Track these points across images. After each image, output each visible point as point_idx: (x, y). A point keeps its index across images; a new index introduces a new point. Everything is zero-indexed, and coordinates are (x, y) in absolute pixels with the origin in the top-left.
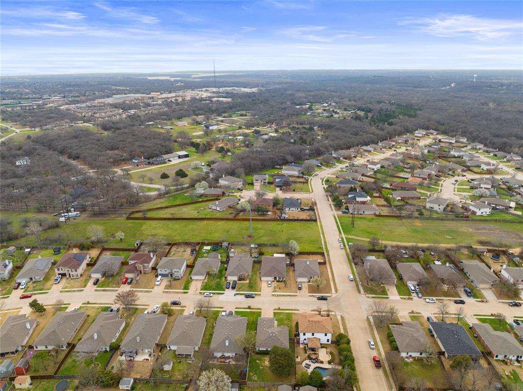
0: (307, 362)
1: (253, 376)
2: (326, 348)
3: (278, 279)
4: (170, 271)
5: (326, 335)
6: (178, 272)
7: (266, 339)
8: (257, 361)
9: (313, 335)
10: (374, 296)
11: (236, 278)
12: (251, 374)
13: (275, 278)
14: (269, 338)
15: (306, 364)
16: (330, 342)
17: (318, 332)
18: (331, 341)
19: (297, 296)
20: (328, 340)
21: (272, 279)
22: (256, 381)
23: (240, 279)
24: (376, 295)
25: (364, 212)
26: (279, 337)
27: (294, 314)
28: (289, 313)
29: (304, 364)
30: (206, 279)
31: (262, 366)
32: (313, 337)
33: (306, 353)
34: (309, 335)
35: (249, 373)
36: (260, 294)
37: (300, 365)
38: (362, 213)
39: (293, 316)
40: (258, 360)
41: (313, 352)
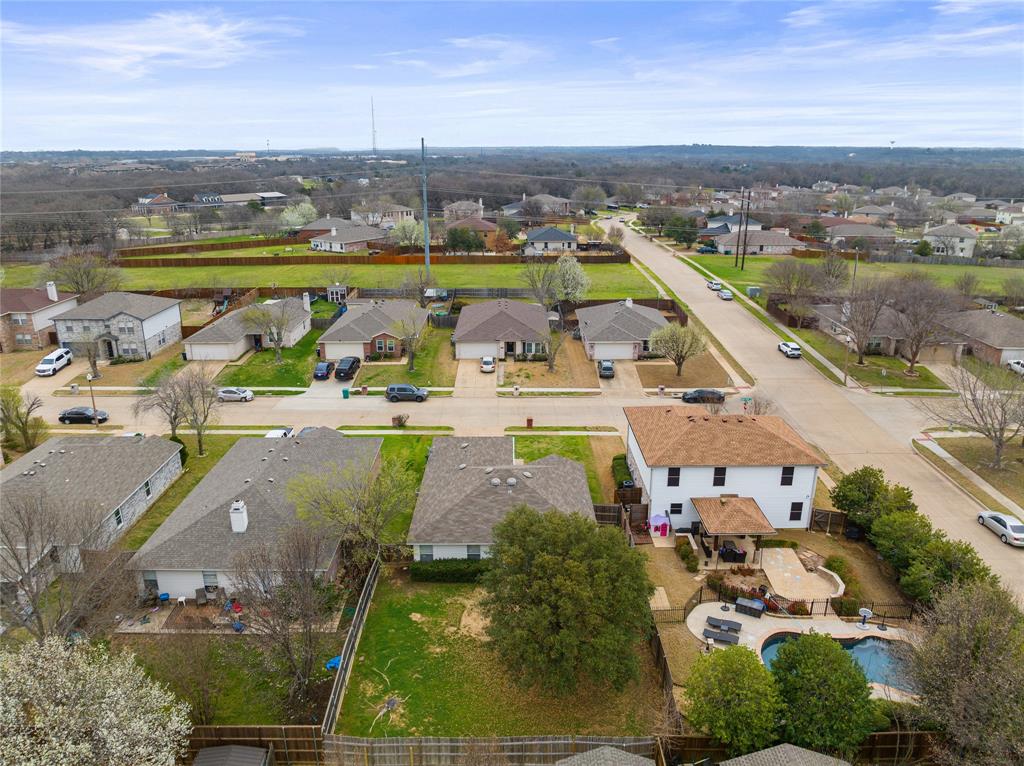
0: (713, 609)
1: (376, 699)
2: (794, 546)
3: (519, 350)
4: (103, 331)
5: (787, 480)
6: (131, 330)
7: (469, 501)
8: (416, 617)
9: (719, 480)
10: (900, 390)
11: (357, 351)
12: (369, 689)
13: (510, 347)
14: (484, 495)
15: (713, 623)
16: (804, 522)
17: (747, 463)
18: (814, 514)
19: (599, 393)
20: (796, 511)
21: (495, 350)
22: (395, 733)
23: (373, 356)
24: (904, 387)
25: (761, 249)
26: (542, 493)
27: (599, 438)
28: (573, 438)
29: (696, 622)
30: (245, 359)
31: (443, 640)
32: (719, 491)
33: (693, 570)
34: (697, 483)
35: (354, 682)
36: (450, 393)
37: (676, 629)
38: (757, 249)
39: (594, 444)
40: (421, 610)
41: (735, 566)
